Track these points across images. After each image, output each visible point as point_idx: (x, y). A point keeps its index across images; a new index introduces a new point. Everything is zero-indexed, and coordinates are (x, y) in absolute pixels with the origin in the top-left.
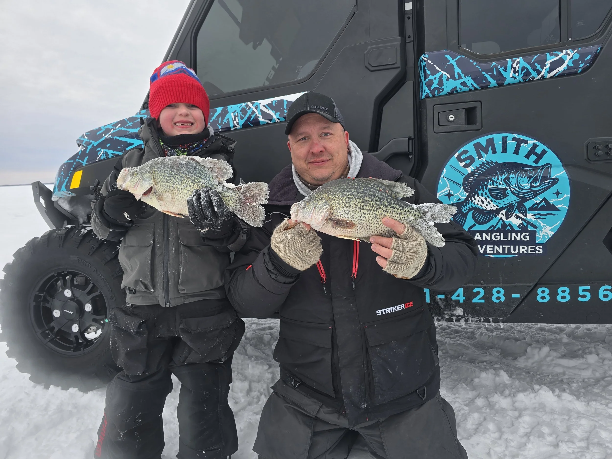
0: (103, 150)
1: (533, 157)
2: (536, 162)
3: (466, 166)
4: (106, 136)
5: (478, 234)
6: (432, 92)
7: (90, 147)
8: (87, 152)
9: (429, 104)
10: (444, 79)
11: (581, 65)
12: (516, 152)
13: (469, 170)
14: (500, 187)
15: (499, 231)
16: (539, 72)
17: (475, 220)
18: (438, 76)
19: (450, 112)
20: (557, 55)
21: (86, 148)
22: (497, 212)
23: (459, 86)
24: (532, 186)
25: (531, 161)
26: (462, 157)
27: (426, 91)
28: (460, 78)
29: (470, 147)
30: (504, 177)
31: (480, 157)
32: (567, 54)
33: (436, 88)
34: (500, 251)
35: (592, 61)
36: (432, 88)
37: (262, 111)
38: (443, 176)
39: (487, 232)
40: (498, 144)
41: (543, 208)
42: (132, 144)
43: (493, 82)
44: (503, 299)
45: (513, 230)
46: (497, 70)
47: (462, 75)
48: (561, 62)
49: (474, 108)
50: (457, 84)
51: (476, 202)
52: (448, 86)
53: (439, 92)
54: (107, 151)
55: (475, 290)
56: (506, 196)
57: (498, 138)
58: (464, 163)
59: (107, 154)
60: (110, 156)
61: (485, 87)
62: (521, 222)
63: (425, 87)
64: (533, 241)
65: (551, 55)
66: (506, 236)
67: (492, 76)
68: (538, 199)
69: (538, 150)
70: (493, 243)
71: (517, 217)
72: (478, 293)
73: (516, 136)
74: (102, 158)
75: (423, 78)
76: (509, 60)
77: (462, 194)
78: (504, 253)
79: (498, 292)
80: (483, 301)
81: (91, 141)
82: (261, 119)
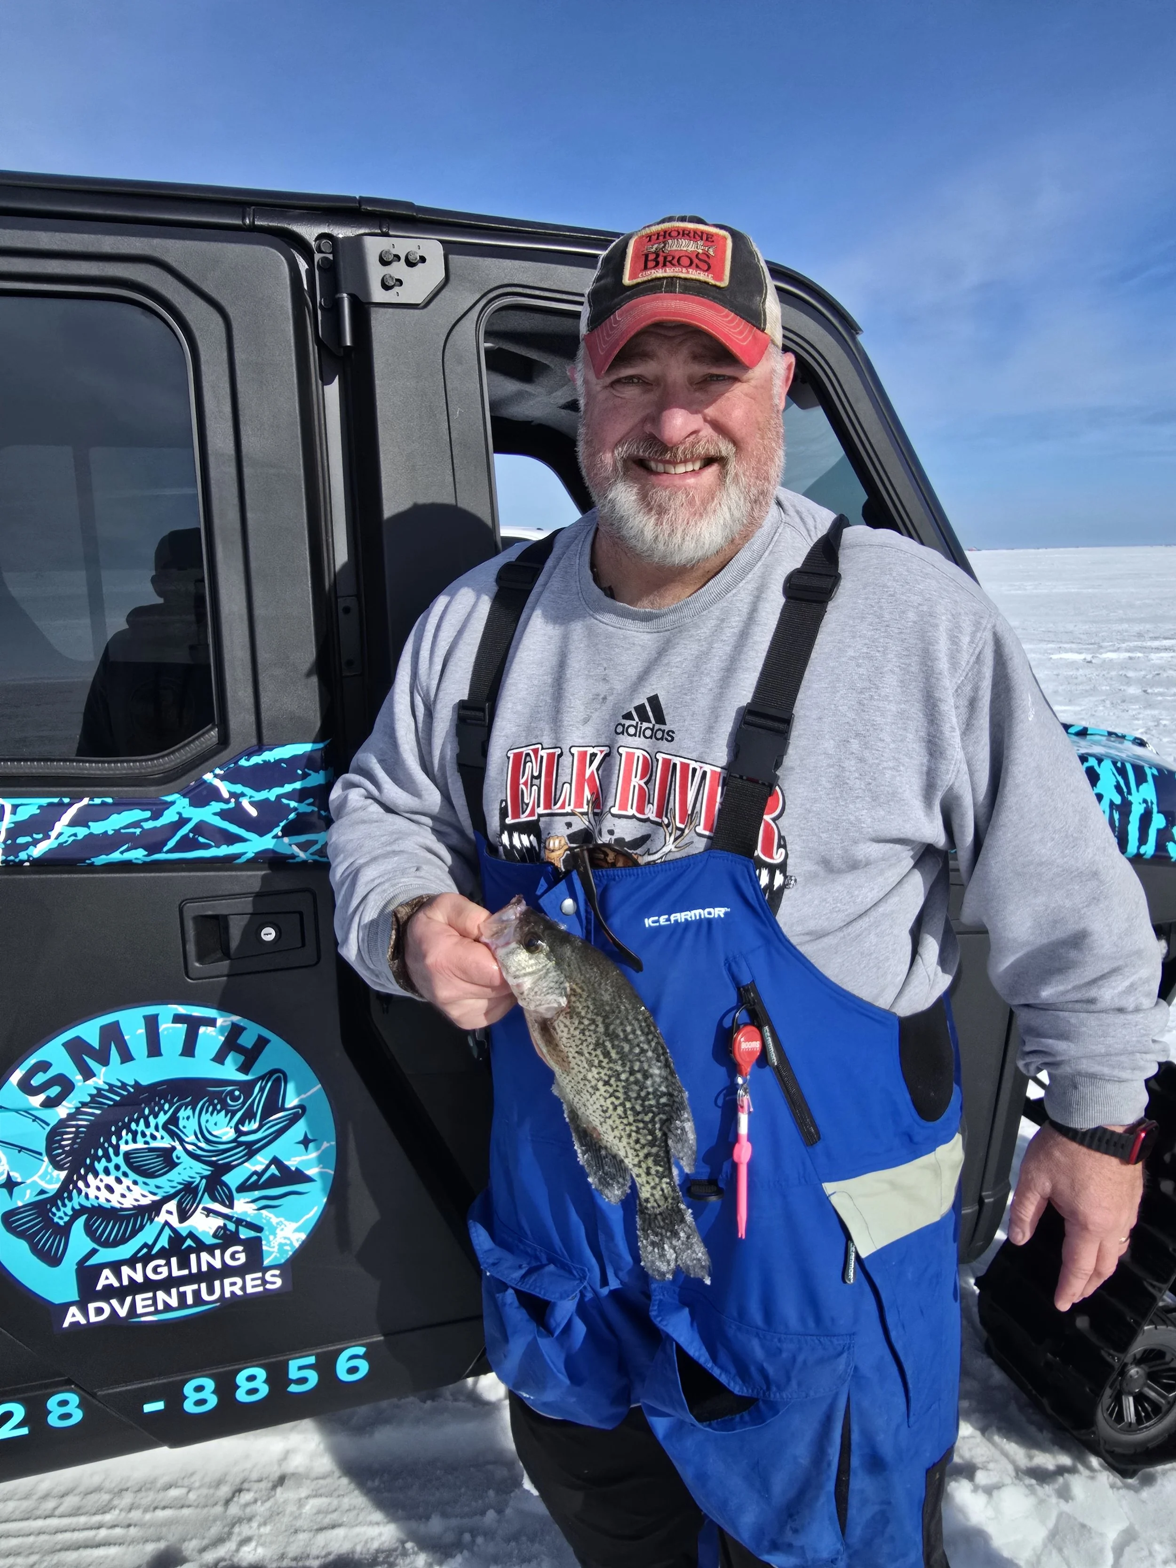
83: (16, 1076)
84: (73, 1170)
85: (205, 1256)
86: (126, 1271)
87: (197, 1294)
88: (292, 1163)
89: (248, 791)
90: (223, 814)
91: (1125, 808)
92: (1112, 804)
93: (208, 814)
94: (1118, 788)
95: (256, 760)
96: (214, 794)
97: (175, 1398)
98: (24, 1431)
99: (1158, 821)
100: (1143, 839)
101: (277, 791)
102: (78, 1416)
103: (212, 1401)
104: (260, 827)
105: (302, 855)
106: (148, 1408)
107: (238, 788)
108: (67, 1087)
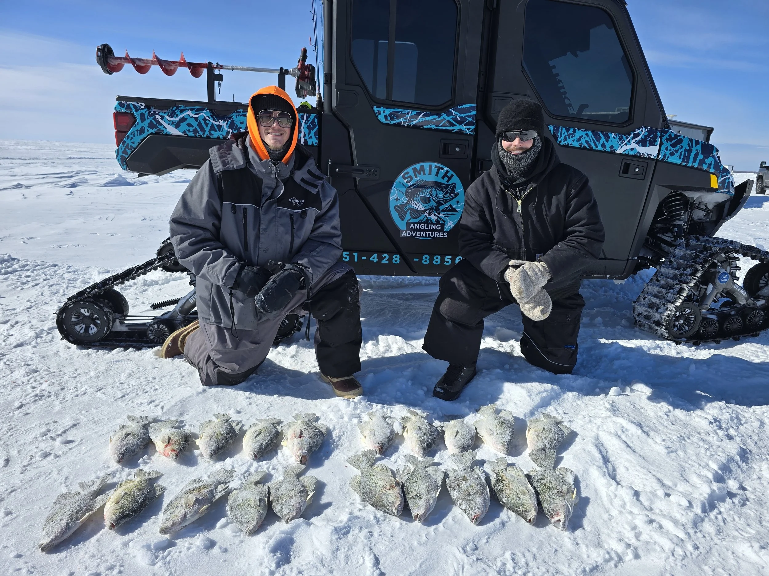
83: (402, 174)
84: (409, 199)
85: (432, 225)
86: (416, 225)
87: (429, 234)
88: (454, 207)
89: (459, 114)
90: (453, 119)
91: (690, 151)
92: (686, 149)
93: (450, 118)
94: (689, 145)
95: (462, 107)
96: (452, 114)
97: (421, 259)
98: (387, 262)
99: (701, 156)
100: (694, 161)
101: (465, 115)
102: (398, 261)
103: (428, 262)
104: (460, 123)
105: (468, 132)
106: (415, 260)
107: (457, 113)
108: (412, 179)
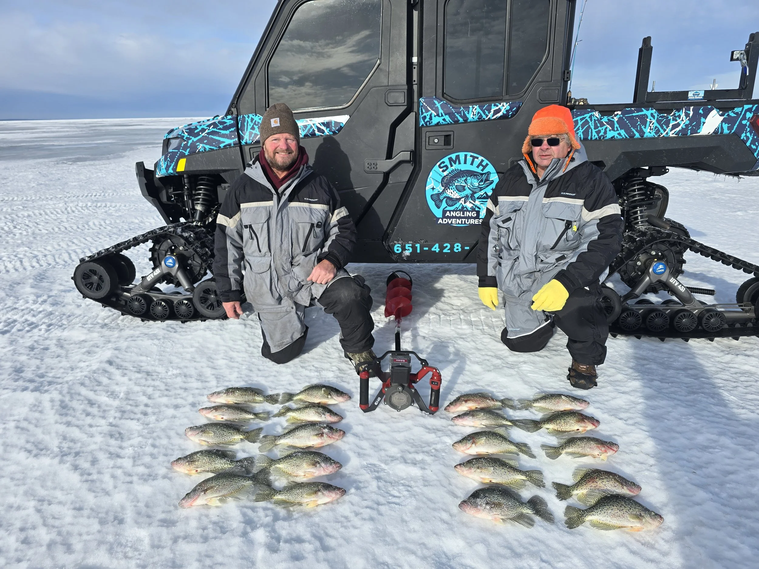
0: (201, 145)
1: (481, 167)
2: (482, 170)
3: (443, 171)
4: (203, 134)
5: (448, 212)
6: (426, 123)
7: (190, 142)
8: (189, 145)
9: (424, 130)
10: (433, 116)
11: (510, 113)
12: (472, 164)
13: (445, 173)
14: (462, 184)
15: (460, 211)
16: (487, 116)
17: (447, 204)
18: (429, 113)
19: (436, 137)
20: (497, 106)
21: (188, 142)
22: (460, 199)
23: (441, 121)
24: (479, 185)
25: (479, 170)
26: (442, 166)
27: (422, 122)
28: (442, 116)
29: (446, 160)
30: (464, 178)
31: (452, 166)
32: (503, 106)
33: (427, 121)
34: (460, 223)
35: (517, 111)
36: (426, 121)
37: (317, 126)
38: (430, 176)
39: (453, 211)
40: (462, 159)
41: (484, 198)
42: (224, 142)
43: (461, 120)
44: (460, 250)
45: (467, 211)
46: (464, 112)
47: (444, 114)
48: (499, 111)
49: (450, 135)
50: (440, 119)
51: (448, 193)
52: (435, 120)
53: (430, 124)
54: (205, 145)
55: (445, 245)
56: (464, 190)
57: (462, 155)
58: (442, 169)
59: (205, 149)
60: (207, 149)
61: (457, 122)
62: (472, 205)
63: (422, 120)
64: (477, 217)
65: (494, 105)
66: (463, 214)
67: (461, 116)
68: (482, 193)
69: (484, 164)
70: (456, 217)
71: (470, 202)
72: (447, 246)
73: (472, 154)
74: (201, 150)
75: (421, 113)
76: (471, 107)
77: (440, 188)
78: (462, 224)
79: (458, 246)
80: (449, 251)
81: (191, 137)
82: (317, 132)
